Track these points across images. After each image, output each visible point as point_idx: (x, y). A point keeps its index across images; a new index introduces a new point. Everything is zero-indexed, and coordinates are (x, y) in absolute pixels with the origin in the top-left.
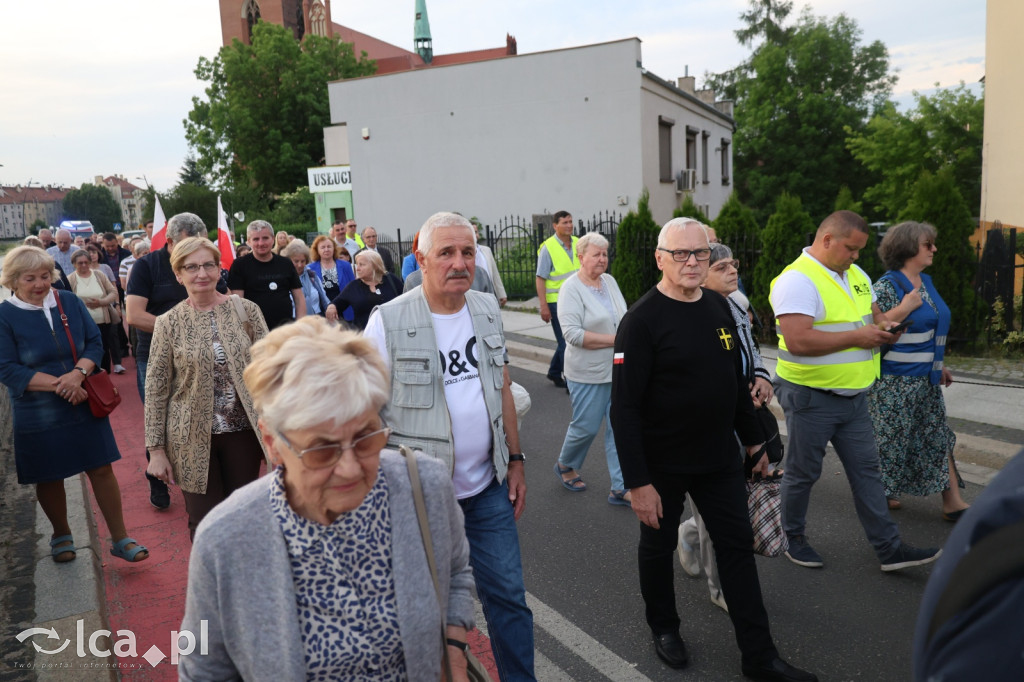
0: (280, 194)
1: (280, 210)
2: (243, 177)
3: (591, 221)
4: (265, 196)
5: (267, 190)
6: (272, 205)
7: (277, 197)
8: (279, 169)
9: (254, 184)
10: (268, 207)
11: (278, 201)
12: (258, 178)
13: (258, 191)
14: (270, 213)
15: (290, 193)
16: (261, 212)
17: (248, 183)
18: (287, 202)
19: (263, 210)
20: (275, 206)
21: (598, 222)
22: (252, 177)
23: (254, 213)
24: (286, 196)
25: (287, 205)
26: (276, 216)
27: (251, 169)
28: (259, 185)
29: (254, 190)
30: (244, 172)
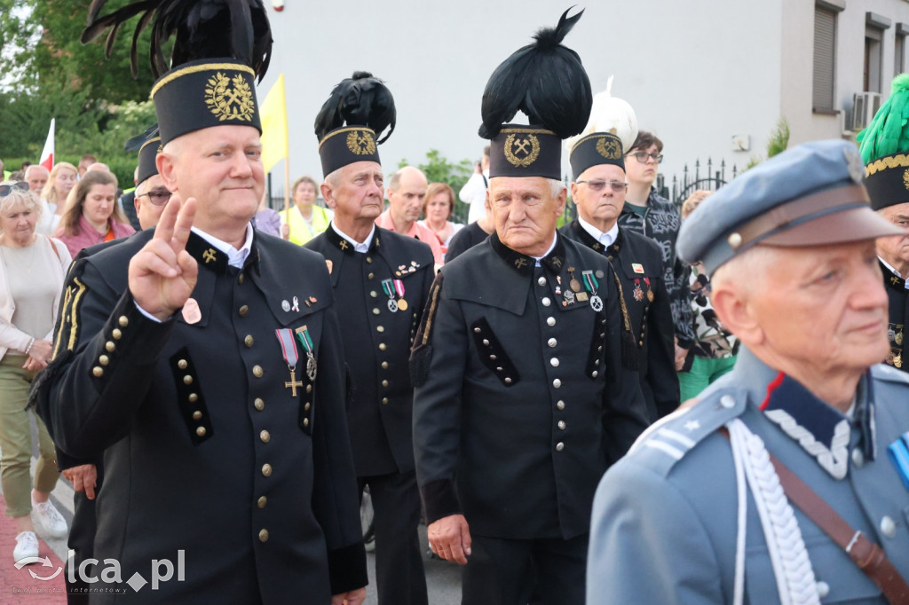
0: (118, 102)
1: (117, 130)
2: (56, 70)
3: (680, 178)
4: (93, 106)
5: (96, 94)
6: (104, 122)
7: (113, 109)
8: (120, 59)
9: (74, 82)
10: (96, 126)
11: (115, 116)
12: (82, 74)
13: (82, 96)
14: (99, 134)
15: (138, 102)
16: (82, 133)
17: (63, 81)
18: (130, 118)
19: (87, 131)
20: (109, 124)
21: (692, 179)
22: (71, 70)
23: (69, 134)
24: (130, 107)
25: (129, 124)
26: (110, 143)
27: (70, 55)
28: (84, 85)
29: (75, 94)
30: (58, 60)
